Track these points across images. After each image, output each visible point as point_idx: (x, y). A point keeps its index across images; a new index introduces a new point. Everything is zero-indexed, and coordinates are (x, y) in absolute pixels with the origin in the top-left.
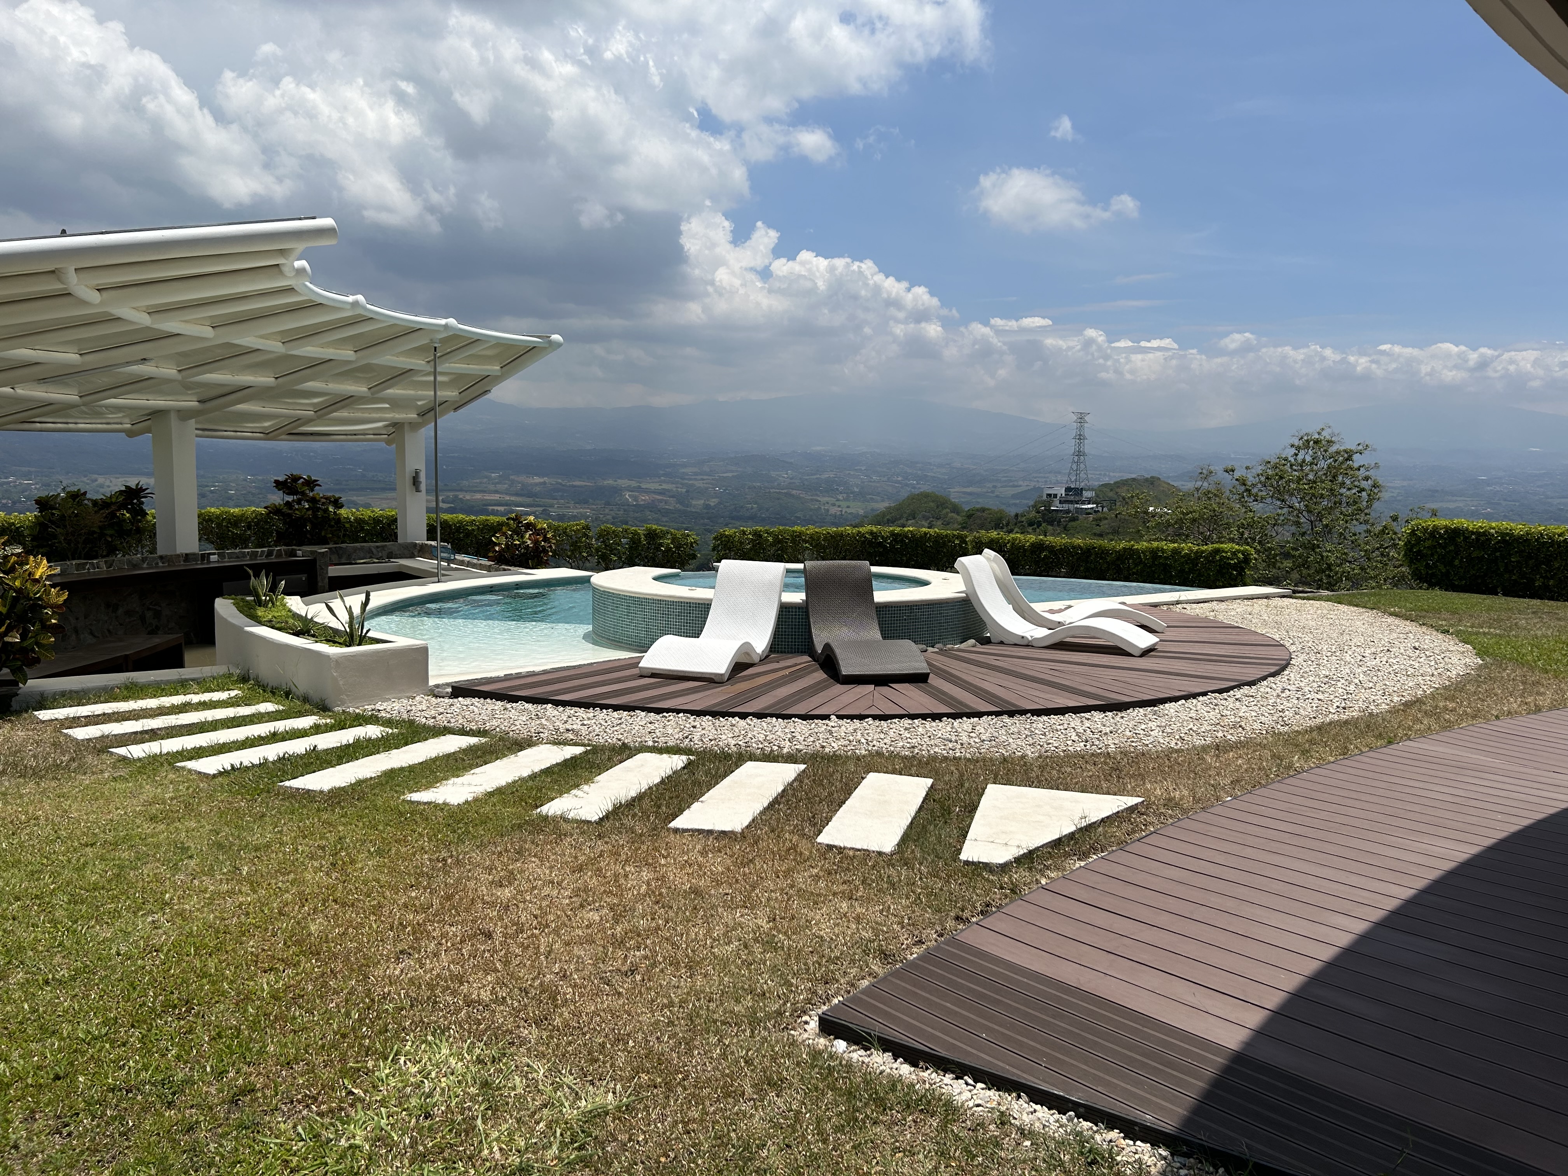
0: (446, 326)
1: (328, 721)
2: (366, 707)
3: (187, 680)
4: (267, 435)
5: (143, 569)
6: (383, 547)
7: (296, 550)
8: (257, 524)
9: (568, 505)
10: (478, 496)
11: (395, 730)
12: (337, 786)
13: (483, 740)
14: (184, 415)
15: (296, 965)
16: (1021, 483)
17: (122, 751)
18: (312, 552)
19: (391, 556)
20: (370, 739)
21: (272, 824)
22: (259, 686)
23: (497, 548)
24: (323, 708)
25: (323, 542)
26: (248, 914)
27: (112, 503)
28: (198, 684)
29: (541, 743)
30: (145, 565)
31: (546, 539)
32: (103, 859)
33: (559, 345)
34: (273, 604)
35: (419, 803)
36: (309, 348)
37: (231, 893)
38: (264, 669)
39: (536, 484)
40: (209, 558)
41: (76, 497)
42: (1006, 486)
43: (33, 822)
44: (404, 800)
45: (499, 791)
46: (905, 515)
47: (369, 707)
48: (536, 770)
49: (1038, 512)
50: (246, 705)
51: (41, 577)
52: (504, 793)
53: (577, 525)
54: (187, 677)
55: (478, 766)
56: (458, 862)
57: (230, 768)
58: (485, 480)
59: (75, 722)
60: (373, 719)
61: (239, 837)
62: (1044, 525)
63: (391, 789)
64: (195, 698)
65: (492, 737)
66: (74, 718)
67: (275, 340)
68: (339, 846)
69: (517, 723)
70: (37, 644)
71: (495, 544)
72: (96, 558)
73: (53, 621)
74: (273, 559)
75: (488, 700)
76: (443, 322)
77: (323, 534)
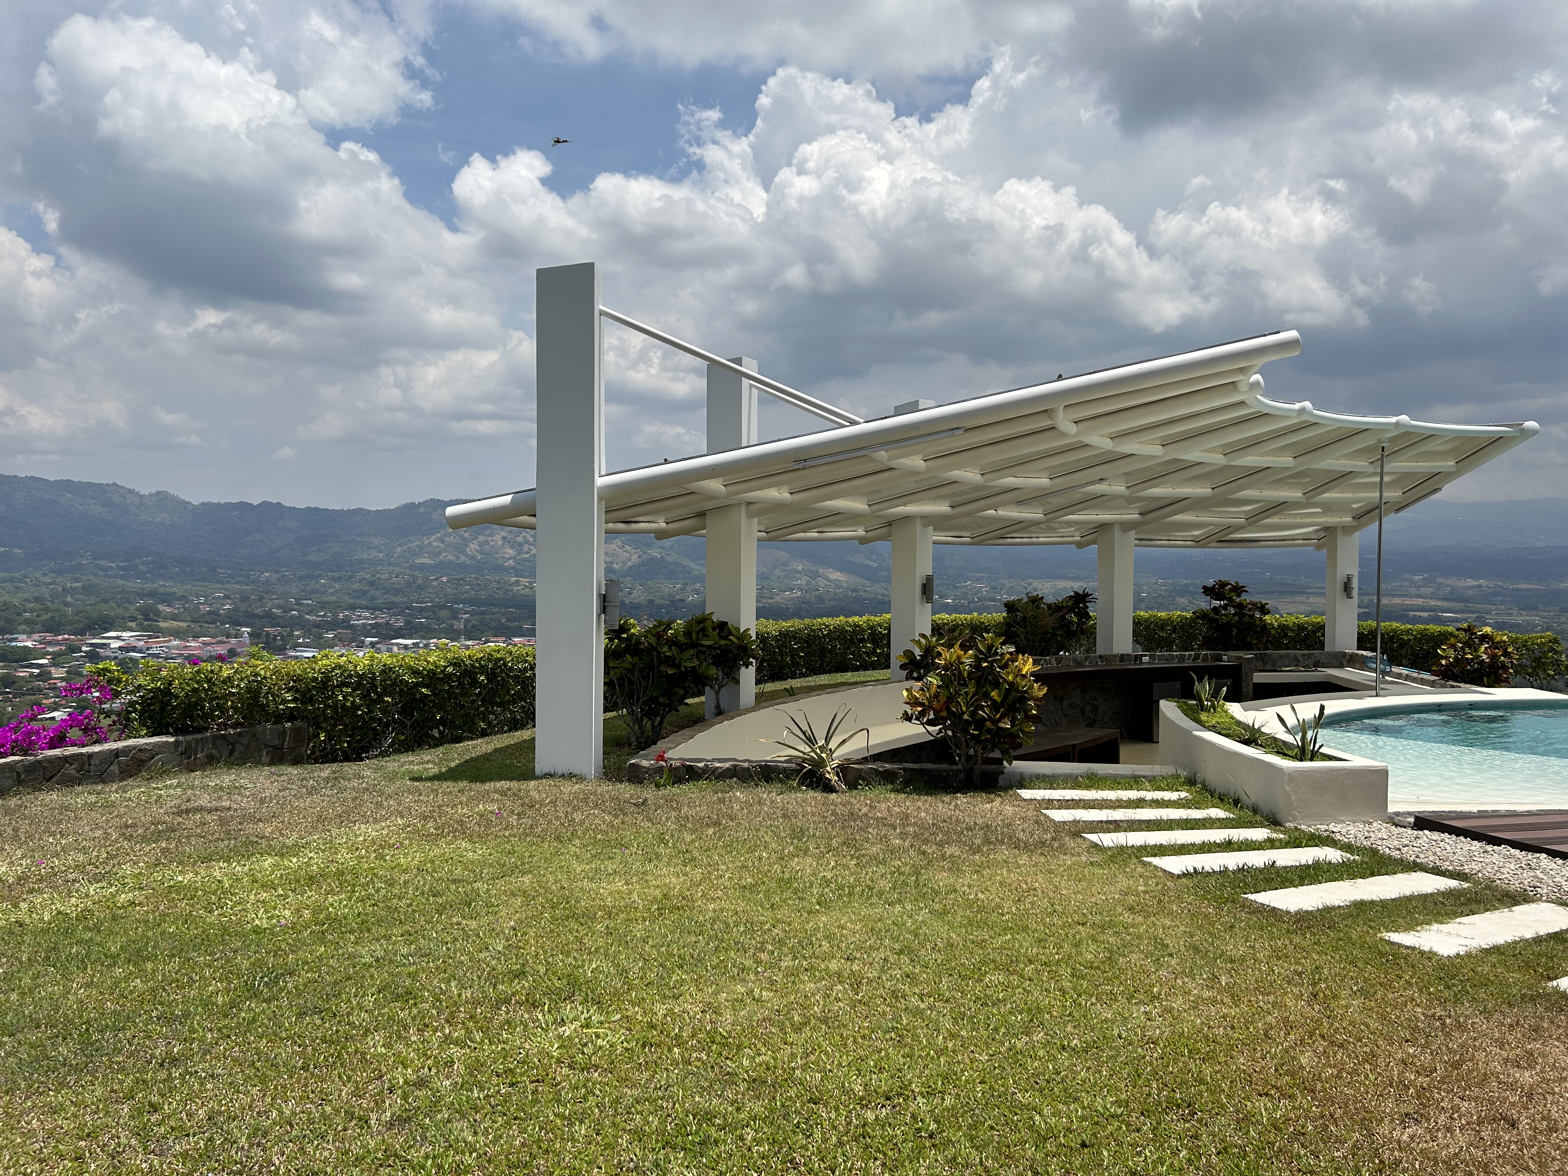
0: (1397, 424)
1: (1282, 836)
2: (1319, 826)
3: (1139, 777)
4: (1198, 543)
5: (1085, 666)
6: (1309, 655)
7: (1222, 655)
8: (1182, 627)
9: (1511, 611)
10: (1398, 601)
11: (1357, 857)
12: (1305, 909)
13: (1466, 885)
14: (1127, 526)
15: (1292, 1097)
17: (1093, 837)
18: (1238, 658)
19: (1317, 664)
20: (1330, 863)
21: (1242, 937)
22: (1207, 790)
23: (1443, 662)
24: (1274, 822)
25: (1249, 647)
26: (1233, 1028)
27: (1063, 607)
28: (1150, 782)
29: (1540, 900)
30: (1087, 664)
31: (1506, 654)
32: (1095, 940)
33: (1533, 432)
34: (1215, 710)
35: (1400, 945)
36: (1250, 458)
37: (1214, 1001)
38: (1211, 774)
39: (1469, 588)
40: (1141, 659)
41: (1036, 601)
43: (1032, 892)
44: (1381, 939)
45: (1496, 950)
47: (1324, 827)
48: (1542, 934)
50: (1196, 808)
51: (1027, 673)
52: (1503, 954)
53: (1542, 637)
54: (1139, 773)
55: (1462, 915)
56: (1460, 1026)
57: (1192, 871)
58: (1406, 583)
59: (1050, 804)
60: (1328, 841)
61: (1212, 944)
63: (1365, 924)
64: (1149, 795)
65: (1477, 883)
66: (1049, 800)
67: (1216, 452)
68: (1317, 977)
69: (1504, 870)
70: (1022, 731)
71: (1442, 657)
72: (1048, 655)
73: (1034, 712)
74: (1199, 663)
75: (1462, 838)
76: (1394, 420)
77: (1248, 640)
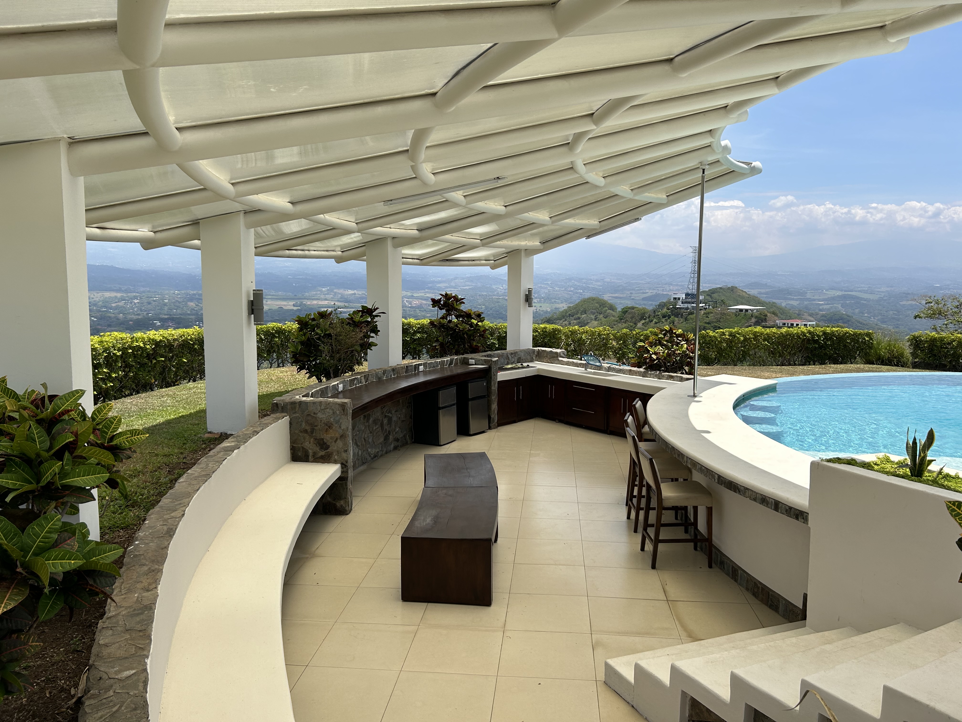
16: (647, 291)
42: (638, 293)
46: (580, 312)
49: (668, 309)
62: (672, 317)
